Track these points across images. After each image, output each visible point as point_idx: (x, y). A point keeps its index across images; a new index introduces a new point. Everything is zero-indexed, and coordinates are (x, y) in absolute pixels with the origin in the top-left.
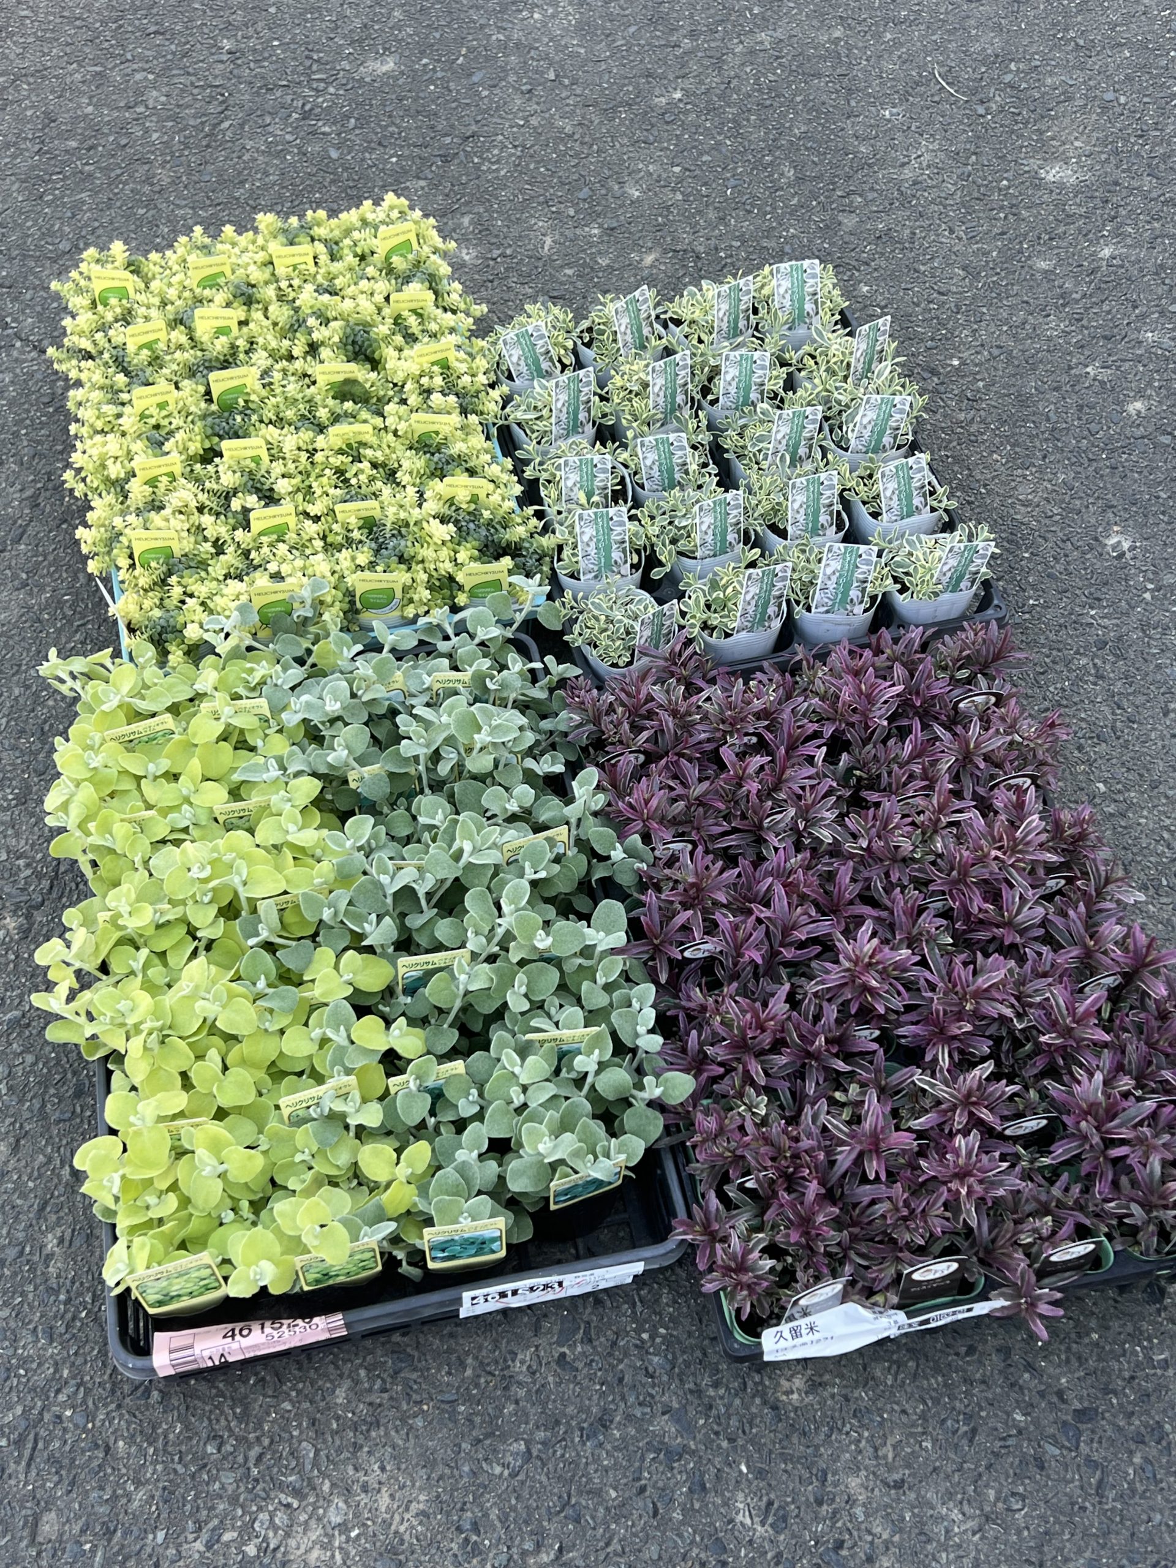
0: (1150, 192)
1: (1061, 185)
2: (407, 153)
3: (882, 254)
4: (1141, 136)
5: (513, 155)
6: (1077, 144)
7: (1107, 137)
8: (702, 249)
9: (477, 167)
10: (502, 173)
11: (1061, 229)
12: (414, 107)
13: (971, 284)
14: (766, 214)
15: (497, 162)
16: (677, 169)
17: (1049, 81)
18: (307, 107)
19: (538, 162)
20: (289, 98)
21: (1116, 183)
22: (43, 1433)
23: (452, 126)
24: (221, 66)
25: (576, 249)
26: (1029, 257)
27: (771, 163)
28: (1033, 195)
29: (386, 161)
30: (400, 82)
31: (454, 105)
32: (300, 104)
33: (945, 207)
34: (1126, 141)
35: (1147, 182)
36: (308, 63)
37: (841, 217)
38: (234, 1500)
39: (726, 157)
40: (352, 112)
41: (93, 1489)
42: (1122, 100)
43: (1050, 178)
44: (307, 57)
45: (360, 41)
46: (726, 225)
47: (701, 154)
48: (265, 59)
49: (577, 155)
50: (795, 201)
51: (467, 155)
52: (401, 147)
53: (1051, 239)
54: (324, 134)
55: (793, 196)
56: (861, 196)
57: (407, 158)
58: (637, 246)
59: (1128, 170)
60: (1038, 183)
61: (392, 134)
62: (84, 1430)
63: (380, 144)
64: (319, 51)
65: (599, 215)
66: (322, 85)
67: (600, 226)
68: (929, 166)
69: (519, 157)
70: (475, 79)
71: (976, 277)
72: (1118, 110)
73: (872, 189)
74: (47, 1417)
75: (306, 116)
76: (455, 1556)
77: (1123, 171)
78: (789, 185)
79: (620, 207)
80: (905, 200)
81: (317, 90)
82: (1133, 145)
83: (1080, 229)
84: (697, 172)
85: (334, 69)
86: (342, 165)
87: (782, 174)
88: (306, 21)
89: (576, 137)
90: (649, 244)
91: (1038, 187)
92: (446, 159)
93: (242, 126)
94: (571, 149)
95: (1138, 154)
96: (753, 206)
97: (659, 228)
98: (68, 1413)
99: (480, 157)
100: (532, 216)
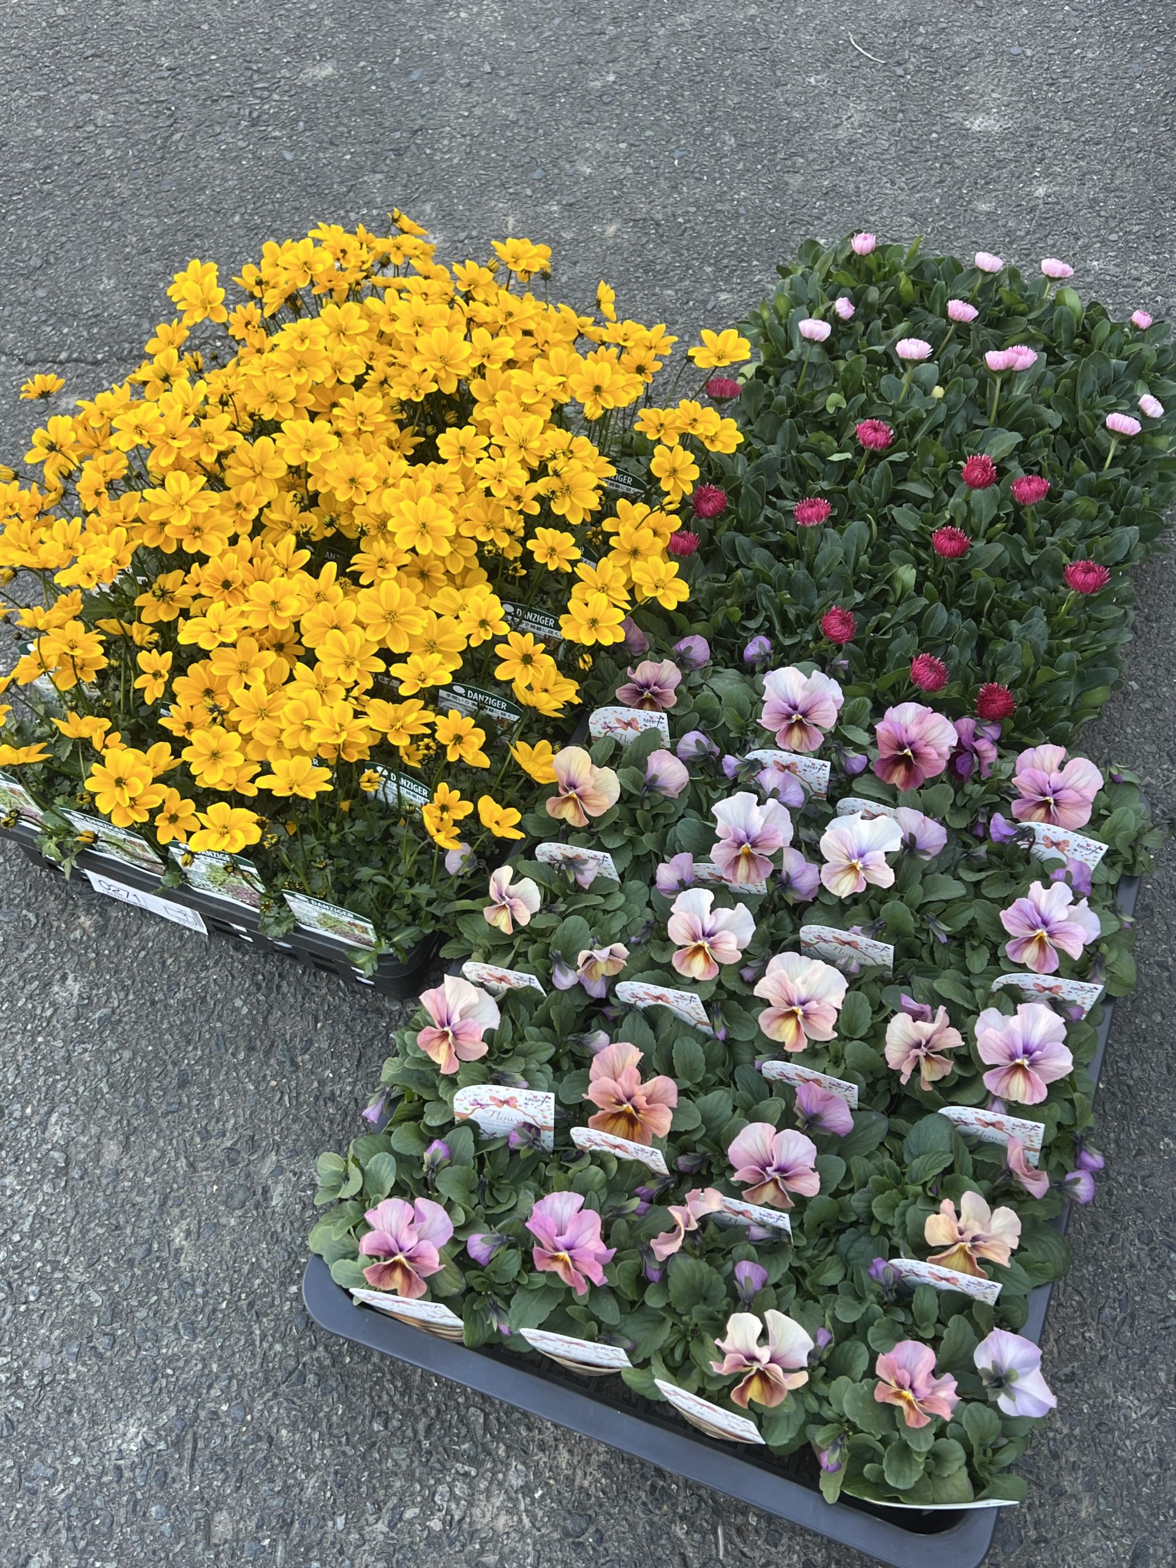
0: (1070, 133)
1: (987, 134)
2: (359, 149)
3: (832, 208)
4: (1052, 85)
5: (462, 144)
6: (994, 95)
7: (1021, 87)
8: (659, 216)
9: (430, 157)
10: (455, 161)
11: (995, 174)
12: (358, 107)
13: (921, 231)
14: (715, 180)
15: (449, 151)
16: (623, 146)
17: (958, 41)
18: (255, 115)
19: (488, 149)
20: (235, 107)
21: (1038, 129)
22: (201, 1431)
23: (399, 122)
24: (164, 83)
25: (539, 226)
26: (970, 202)
27: (711, 134)
28: (963, 145)
29: (340, 159)
30: (342, 85)
31: (398, 102)
32: (247, 112)
33: (883, 161)
34: (1039, 89)
35: (1066, 126)
36: (249, 73)
37: (787, 177)
38: (410, 1476)
39: (667, 131)
40: (299, 115)
41: (262, 1482)
42: (1029, 53)
43: (976, 127)
44: (247, 69)
45: (297, 50)
46: (680, 193)
47: (643, 130)
48: (205, 73)
49: (524, 139)
50: (740, 166)
51: (418, 146)
52: (353, 144)
53: (987, 183)
54: (275, 138)
55: (738, 161)
56: (802, 157)
57: (359, 155)
58: (597, 219)
59: (1046, 116)
60: (965, 134)
61: (342, 134)
62: (244, 1422)
63: (332, 143)
64: (257, 62)
65: (555, 193)
66: (266, 94)
67: (559, 203)
68: (860, 126)
69: (470, 146)
70: (415, 76)
71: (925, 223)
72: (1027, 62)
73: (811, 150)
74: (203, 1414)
75: (254, 123)
76: (644, 1504)
77: (1042, 117)
78: (732, 151)
79: (575, 183)
80: (844, 159)
81: (261, 98)
82: (1047, 92)
83: (1012, 173)
84: (643, 147)
85: (274, 77)
86: (298, 166)
87: (724, 143)
88: (240, 35)
89: (521, 123)
90: (609, 216)
91: (965, 137)
92: (399, 153)
93: (193, 136)
94: (518, 134)
95: (1052, 101)
96: (703, 174)
97: (616, 200)
98: (225, 1408)
99: (431, 148)
100: (491, 199)
